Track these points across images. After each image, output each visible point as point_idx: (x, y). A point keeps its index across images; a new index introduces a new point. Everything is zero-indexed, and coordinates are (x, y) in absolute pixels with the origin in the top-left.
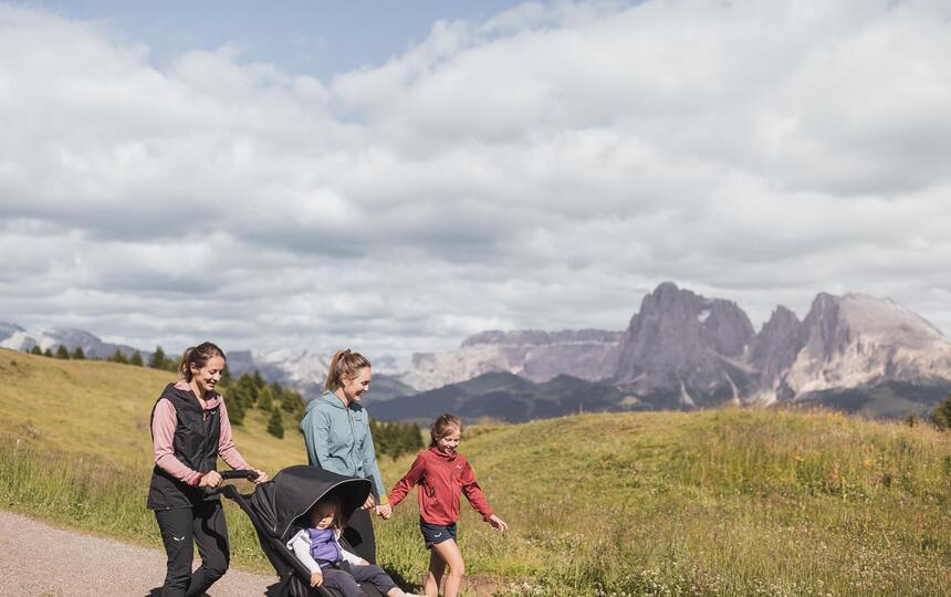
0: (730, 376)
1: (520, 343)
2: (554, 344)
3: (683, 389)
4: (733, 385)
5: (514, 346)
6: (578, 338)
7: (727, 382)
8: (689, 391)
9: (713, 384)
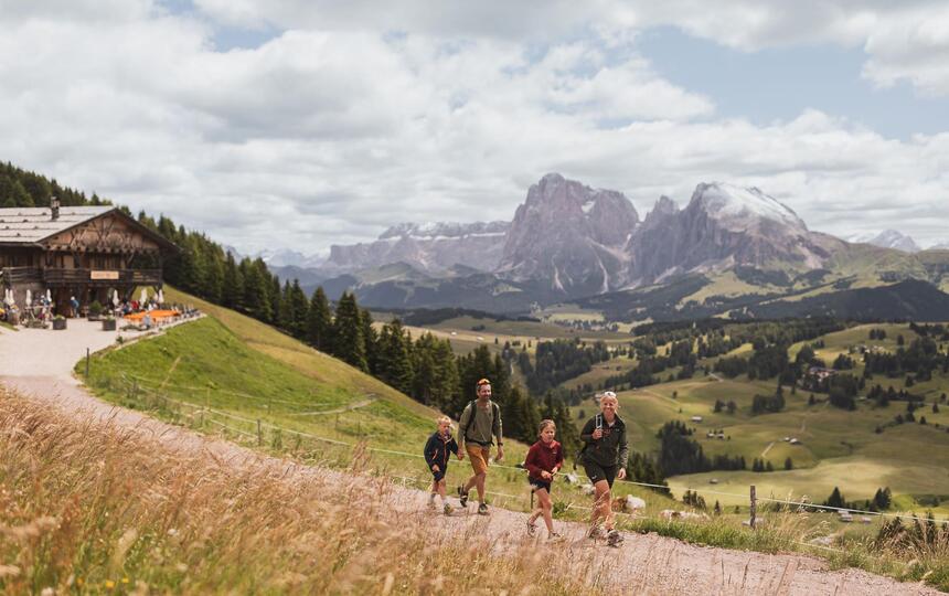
0: (604, 263)
1: (434, 236)
2: (466, 236)
3: (557, 275)
4: (605, 272)
5: (428, 238)
6: (489, 231)
7: (600, 269)
8: (560, 277)
9: (586, 271)
